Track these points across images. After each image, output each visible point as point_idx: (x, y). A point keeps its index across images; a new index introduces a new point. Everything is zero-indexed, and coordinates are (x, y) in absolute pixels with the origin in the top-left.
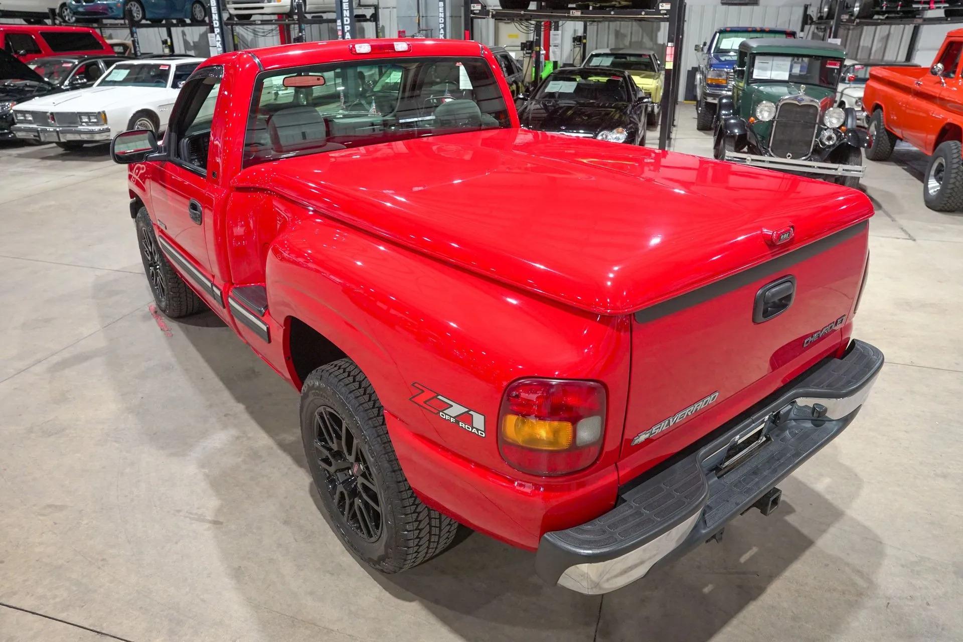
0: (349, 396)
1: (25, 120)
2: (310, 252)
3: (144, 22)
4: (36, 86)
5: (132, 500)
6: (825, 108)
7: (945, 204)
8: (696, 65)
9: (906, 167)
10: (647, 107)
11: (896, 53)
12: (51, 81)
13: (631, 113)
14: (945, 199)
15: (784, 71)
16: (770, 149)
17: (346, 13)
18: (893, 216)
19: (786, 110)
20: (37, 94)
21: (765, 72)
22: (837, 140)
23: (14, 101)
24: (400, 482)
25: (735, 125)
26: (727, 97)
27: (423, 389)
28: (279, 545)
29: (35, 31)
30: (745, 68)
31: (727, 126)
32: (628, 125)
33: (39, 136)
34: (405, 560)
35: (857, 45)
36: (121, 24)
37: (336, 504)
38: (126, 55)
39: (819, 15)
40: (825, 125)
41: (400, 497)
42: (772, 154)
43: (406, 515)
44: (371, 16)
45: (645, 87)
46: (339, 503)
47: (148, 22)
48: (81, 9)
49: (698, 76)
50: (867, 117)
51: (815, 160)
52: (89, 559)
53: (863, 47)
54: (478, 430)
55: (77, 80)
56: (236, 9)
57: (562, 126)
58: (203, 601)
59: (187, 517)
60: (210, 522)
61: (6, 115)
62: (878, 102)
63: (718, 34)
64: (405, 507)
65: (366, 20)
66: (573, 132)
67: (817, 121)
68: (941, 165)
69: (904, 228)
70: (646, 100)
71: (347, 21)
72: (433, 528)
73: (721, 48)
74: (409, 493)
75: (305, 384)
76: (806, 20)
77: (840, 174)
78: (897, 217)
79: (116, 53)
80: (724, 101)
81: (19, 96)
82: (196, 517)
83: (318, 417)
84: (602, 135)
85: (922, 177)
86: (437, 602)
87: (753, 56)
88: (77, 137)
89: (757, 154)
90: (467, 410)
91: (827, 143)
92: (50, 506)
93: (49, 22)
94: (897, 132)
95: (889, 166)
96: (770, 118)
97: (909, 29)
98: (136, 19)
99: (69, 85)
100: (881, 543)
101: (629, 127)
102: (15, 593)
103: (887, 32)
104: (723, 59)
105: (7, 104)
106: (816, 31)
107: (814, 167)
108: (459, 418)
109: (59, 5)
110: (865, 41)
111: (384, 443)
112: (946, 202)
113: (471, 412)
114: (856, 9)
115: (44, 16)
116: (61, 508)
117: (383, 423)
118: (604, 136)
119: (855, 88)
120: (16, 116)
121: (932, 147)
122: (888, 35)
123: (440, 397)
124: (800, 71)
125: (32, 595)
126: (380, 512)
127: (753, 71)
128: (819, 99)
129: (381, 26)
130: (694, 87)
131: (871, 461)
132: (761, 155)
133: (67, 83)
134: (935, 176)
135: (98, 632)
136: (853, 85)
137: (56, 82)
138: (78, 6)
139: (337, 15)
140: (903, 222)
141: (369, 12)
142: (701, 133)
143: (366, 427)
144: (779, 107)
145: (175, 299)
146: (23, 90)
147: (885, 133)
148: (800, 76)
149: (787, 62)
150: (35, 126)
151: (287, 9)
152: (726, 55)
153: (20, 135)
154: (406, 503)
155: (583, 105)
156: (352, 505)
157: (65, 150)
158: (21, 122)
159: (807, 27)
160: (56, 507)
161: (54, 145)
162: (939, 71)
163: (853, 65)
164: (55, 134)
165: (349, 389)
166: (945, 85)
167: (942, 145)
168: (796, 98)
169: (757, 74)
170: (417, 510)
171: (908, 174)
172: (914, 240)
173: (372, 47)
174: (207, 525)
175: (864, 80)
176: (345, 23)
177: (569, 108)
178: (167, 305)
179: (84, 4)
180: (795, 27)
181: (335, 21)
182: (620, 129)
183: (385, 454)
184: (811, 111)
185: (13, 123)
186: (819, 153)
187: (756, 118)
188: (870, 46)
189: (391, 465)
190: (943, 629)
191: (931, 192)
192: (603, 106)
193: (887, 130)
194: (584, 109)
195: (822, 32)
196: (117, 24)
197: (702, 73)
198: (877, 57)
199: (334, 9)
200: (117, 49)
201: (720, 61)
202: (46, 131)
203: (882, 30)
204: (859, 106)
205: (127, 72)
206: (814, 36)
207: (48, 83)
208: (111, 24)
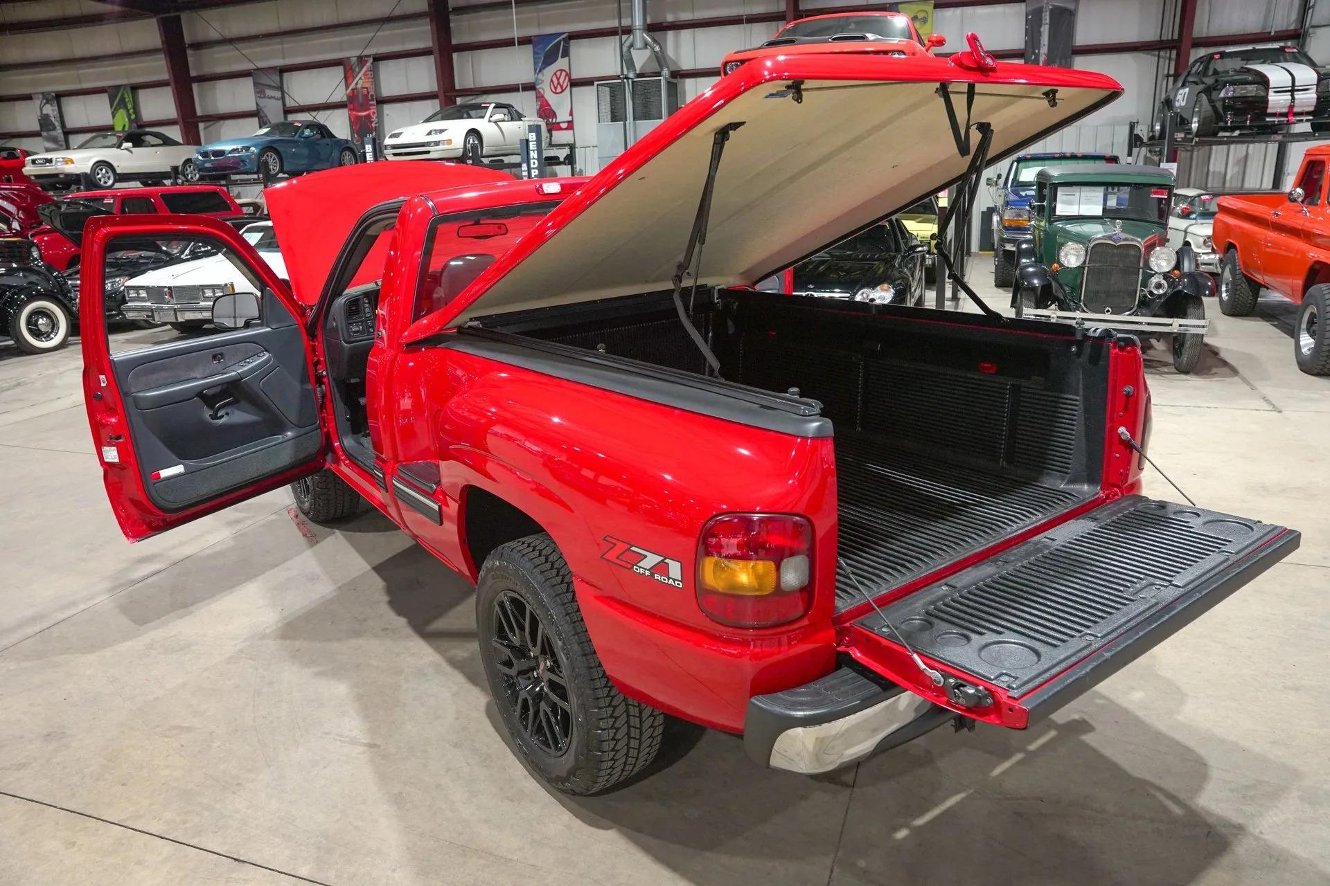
0: (534, 571)
1: (139, 297)
2: (493, 410)
3: (281, 175)
4: (151, 257)
5: (271, 722)
6: (1150, 247)
7: (1324, 366)
8: (992, 205)
9: (1276, 323)
10: (923, 258)
11: (1259, 178)
12: (169, 250)
13: (900, 265)
14: (1321, 359)
15: (1095, 203)
16: (1082, 304)
17: (533, 155)
18: (1252, 382)
19: (1098, 252)
20: (153, 266)
21: (1070, 207)
22: (1169, 287)
23: (126, 276)
24: (591, 668)
25: (1034, 275)
26: (1027, 241)
27: (614, 541)
28: (448, 770)
29: (153, 194)
30: (1045, 203)
31: (1024, 276)
32: (895, 281)
33: (153, 316)
34: (600, 770)
35: (1206, 170)
36: (254, 180)
37: (518, 717)
38: (258, 215)
39: (1151, 134)
40: (1152, 270)
41: (592, 686)
42: (1085, 309)
43: (600, 708)
44: (565, 159)
45: (921, 234)
46: (521, 716)
47: (286, 176)
48: (207, 165)
49: (995, 218)
50: (1221, 261)
51: (1142, 315)
52: (224, 784)
53: (1214, 172)
54: (674, 580)
55: (200, 247)
56: (395, 155)
57: (809, 284)
58: (356, 828)
59: (336, 740)
60: (365, 745)
61: (115, 293)
62: (1231, 241)
63: (1015, 164)
64: (598, 698)
65: (560, 163)
66: (825, 292)
67: (1141, 265)
68: (1313, 316)
69: (1269, 398)
70: (920, 249)
71: (534, 163)
72: (632, 729)
73: (1021, 180)
74: (604, 681)
75: (484, 568)
76: (1134, 141)
77: (1176, 331)
78: (1255, 384)
79: (246, 214)
80: (1024, 246)
81: (132, 270)
82: (347, 739)
83: (497, 608)
84: (862, 294)
85: (1293, 333)
86: (639, 830)
87: (1055, 187)
88: (198, 316)
89: (1066, 311)
90: (661, 558)
91: (1155, 292)
92: (175, 727)
93: (167, 182)
94: (1259, 277)
95: (1253, 323)
96: (1079, 264)
97: (1273, 148)
98: (272, 172)
99: (190, 254)
100: (1205, 765)
101: (897, 282)
102: (141, 817)
103: (1244, 153)
104: (1023, 194)
105: (118, 279)
106: (1149, 155)
107: (1141, 323)
108: (654, 569)
109: (181, 163)
110: (1216, 165)
111: (575, 622)
112: (1323, 363)
113: (667, 561)
114: (1195, 126)
115: (165, 175)
116: (189, 729)
117: (573, 600)
118: (865, 295)
119: (1202, 224)
120: (128, 294)
121: (1300, 293)
122: (1246, 157)
123: (634, 549)
124: (1117, 204)
125: (160, 819)
126: (569, 711)
127: (1055, 206)
128: (1142, 238)
129: (578, 170)
130: (991, 231)
131: (1200, 673)
132: (1071, 311)
133: (187, 252)
134: (1308, 330)
135: (235, 859)
136: (1200, 221)
137: (175, 251)
138: (205, 162)
139: (522, 159)
140: (1268, 391)
141: (562, 153)
142: (1000, 291)
143: (553, 605)
144: (1089, 249)
145: (321, 497)
146: (137, 263)
147: (1244, 279)
148: (1117, 211)
149: (1099, 193)
150: (148, 304)
151: (460, 153)
152: (1028, 190)
153: (131, 316)
154: (600, 693)
155: (840, 258)
156: (537, 713)
157: (182, 333)
158: (133, 300)
159: (1135, 150)
160: (182, 728)
161: (169, 327)
162: (1298, 197)
163: (1199, 196)
164: (172, 313)
165: (533, 564)
166: (1308, 214)
167: (1312, 290)
168: (1110, 237)
169: (1061, 210)
170: (613, 704)
171: (1279, 331)
172: (1280, 412)
173: (562, 186)
174: (362, 749)
175: (1212, 215)
176: (532, 166)
177: (823, 262)
178: (311, 505)
179: (212, 158)
180: (1121, 151)
181: (519, 165)
182: (886, 286)
183: (574, 635)
184: (1132, 252)
185: (124, 301)
186: (1145, 305)
187: (1061, 265)
188: (1223, 171)
189: (582, 648)
190: (1278, 860)
191: (1305, 350)
192: (864, 259)
193: (1246, 277)
194: (841, 263)
195: (1157, 155)
196: (249, 180)
197: (999, 213)
198: (1234, 185)
199: (519, 151)
200: (245, 210)
201: (1021, 197)
202: (162, 309)
203: (1237, 150)
204: (1208, 246)
205: (261, 234)
206: (1147, 161)
207: (166, 253)
208: (241, 180)
